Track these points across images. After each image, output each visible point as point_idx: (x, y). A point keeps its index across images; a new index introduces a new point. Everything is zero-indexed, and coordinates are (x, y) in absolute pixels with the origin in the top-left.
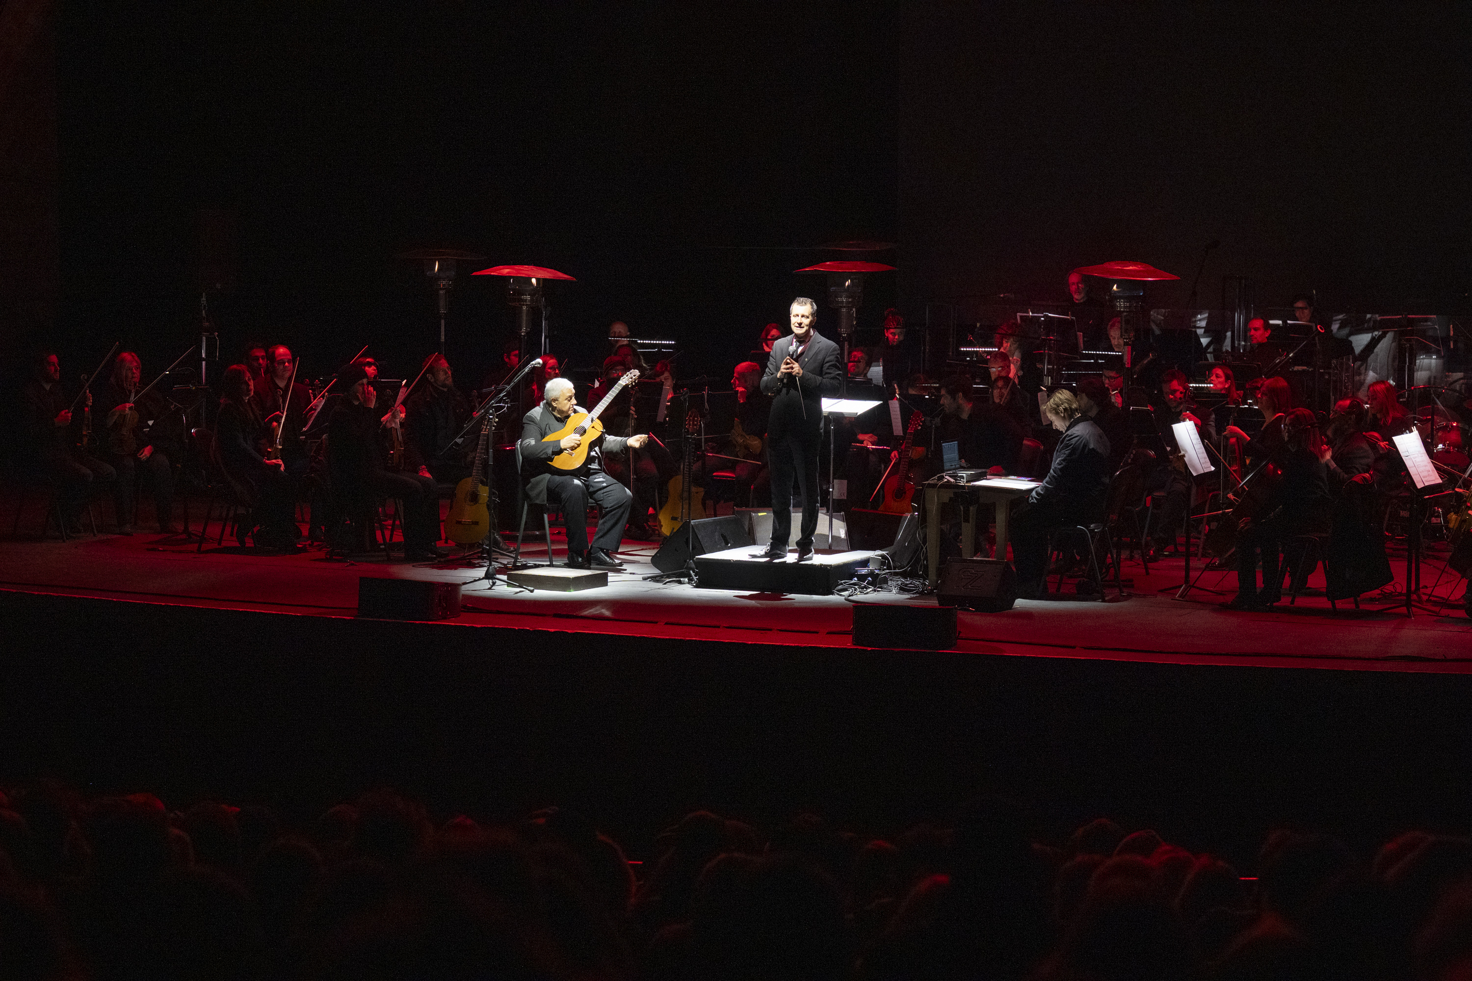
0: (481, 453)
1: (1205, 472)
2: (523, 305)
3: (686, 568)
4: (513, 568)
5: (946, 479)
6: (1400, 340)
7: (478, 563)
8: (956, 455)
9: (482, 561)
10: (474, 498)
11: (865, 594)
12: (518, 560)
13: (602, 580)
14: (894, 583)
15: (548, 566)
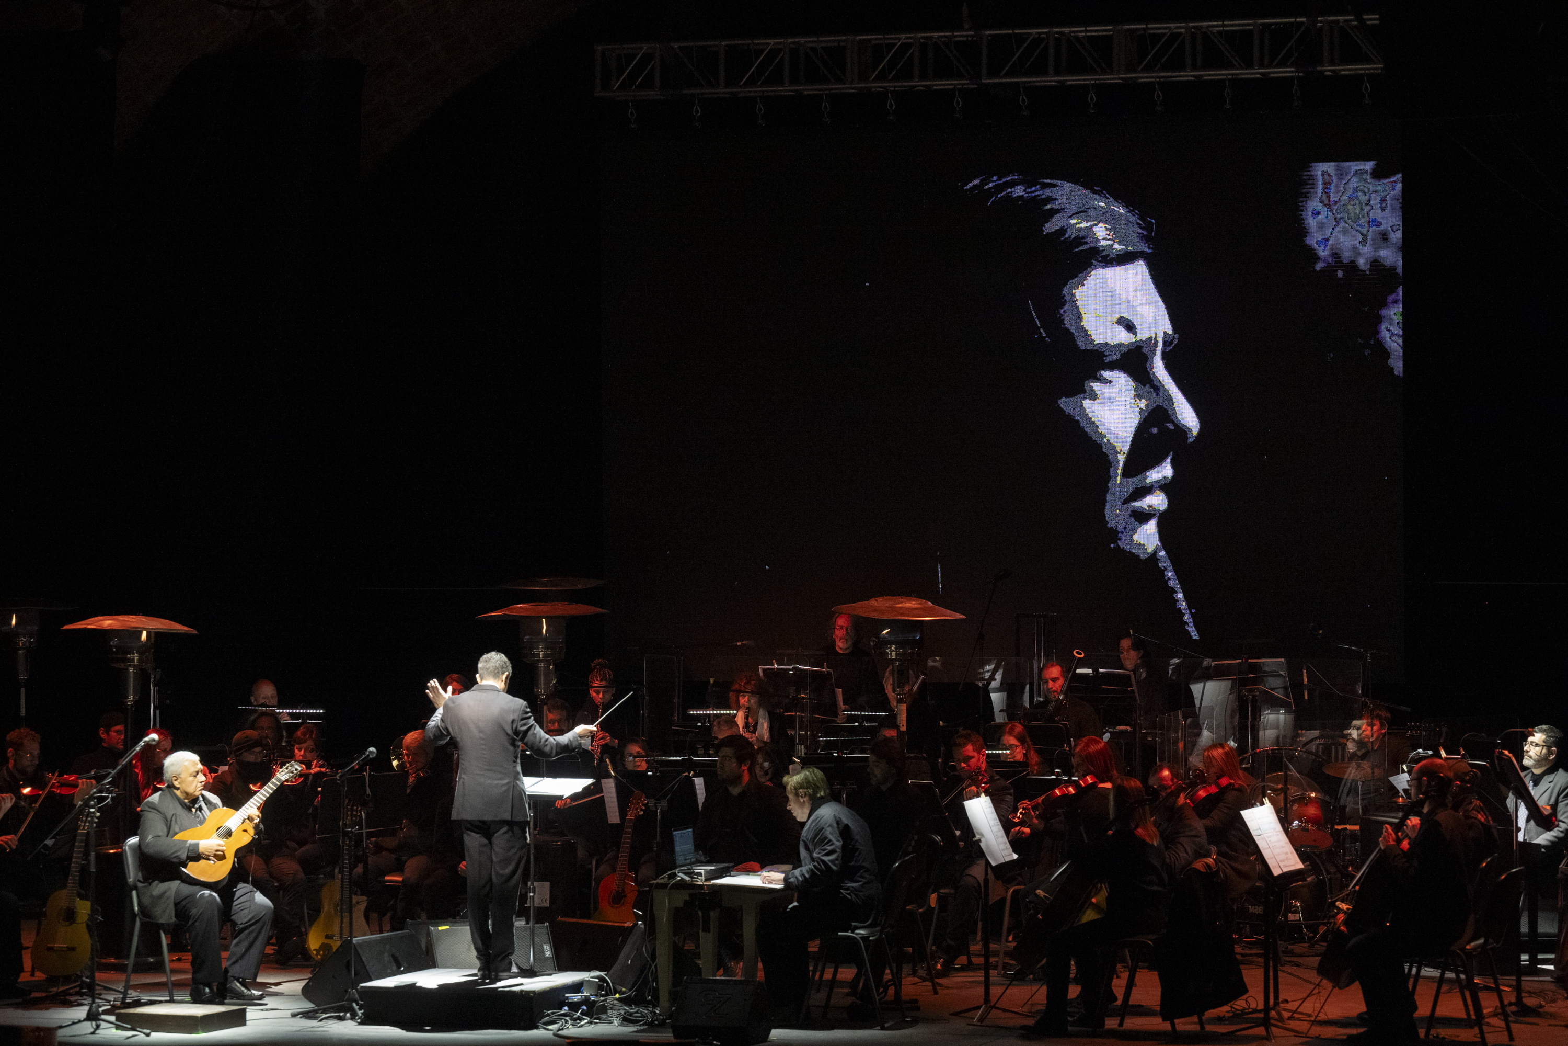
0: (78, 858)
1: (1007, 860)
2: (130, 666)
3: (347, 1000)
4: (122, 1006)
5: (679, 877)
6: (1240, 691)
7: (76, 1001)
8: (690, 846)
9: (80, 998)
10: (70, 916)
11: (578, 1027)
12: (128, 996)
13: (238, 1018)
14: (615, 1012)
15: (166, 1001)
